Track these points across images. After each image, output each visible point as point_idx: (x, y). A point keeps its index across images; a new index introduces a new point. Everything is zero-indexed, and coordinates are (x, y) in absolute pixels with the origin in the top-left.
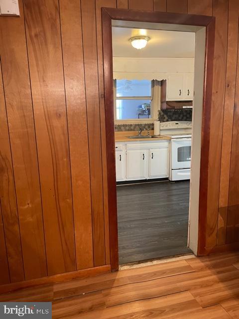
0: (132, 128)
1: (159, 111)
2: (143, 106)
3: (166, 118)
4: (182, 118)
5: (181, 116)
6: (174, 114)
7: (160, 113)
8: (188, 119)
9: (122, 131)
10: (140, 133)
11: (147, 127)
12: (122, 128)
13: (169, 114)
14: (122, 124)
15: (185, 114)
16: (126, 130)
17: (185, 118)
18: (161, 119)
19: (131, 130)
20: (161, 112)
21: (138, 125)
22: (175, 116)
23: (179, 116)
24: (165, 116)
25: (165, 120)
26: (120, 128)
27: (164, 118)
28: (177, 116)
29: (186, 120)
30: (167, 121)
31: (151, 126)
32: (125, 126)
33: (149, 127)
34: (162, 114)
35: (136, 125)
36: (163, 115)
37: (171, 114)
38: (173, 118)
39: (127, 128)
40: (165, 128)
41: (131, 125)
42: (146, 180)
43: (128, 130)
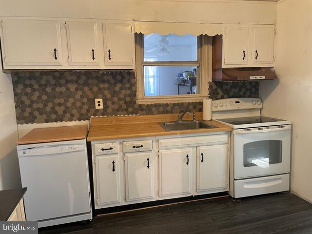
0: (169, 109)
1: (209, 83)
2: (184, 75)
3: (221, 93)
4: (245, 93)
5: (243, 90)
6: (232, 87)
7: (211, 87)
8: (253, 95)
9: (152, 113)
10: (181, 118)
11: (191, 107)
12: (154, 109)
13: (225, 87)
14: (153, 103)
15: (249, 87)
16: (159, 113)
17: (248, 93)
18: (213, 95)
19: (167, 112)
20: (213, 84)
21: (178, 104)
22: (233, 90)
23: (240, 90)
24: (219, 90)
25: (219, 96)
26: (150, 110)
27: (218, 94)
28: (237, 90)
29: (249, 97)
30: (222, 98)
31: (198, 107)
32: (157, 106)
33: (195, 107)
34: (215, 87)
35: (174, 105)
36: (216, 90)
37: (228, 87)
38: (231, 94)
39: (161, 109)
40: (219, 109)
41: (167, 105)
42: (191, 198)
43: (163, 113)
